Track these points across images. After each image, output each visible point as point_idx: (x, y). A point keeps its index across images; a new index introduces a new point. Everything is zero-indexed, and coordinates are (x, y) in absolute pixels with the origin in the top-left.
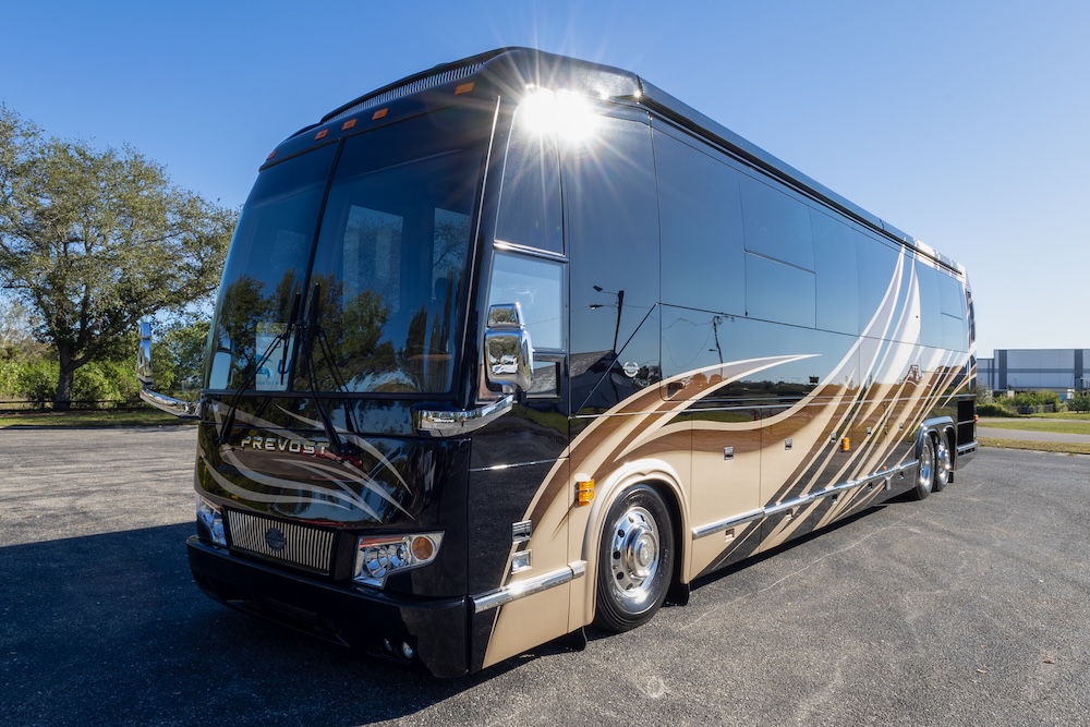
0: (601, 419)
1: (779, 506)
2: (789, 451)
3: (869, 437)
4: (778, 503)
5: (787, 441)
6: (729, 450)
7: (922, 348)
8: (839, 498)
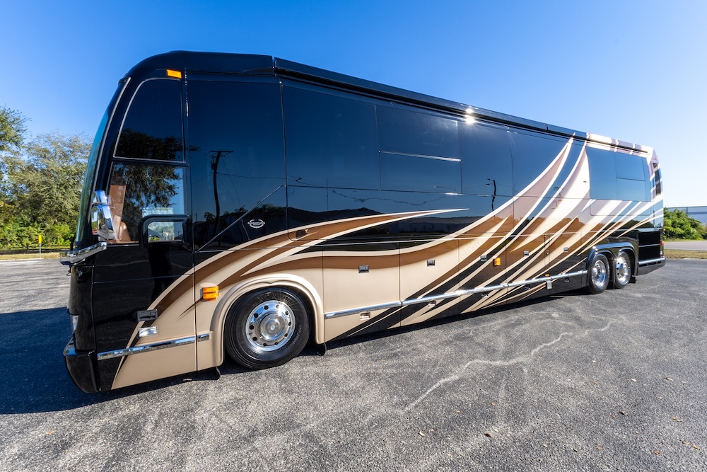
0: (225, 253)
1: (420, 299)
2: (431, 267)
3: (526, 257)
4: (420, 297)
5: (430, 260)
6: (362, 268)
7: (591, 202)
8: (490, 294)
